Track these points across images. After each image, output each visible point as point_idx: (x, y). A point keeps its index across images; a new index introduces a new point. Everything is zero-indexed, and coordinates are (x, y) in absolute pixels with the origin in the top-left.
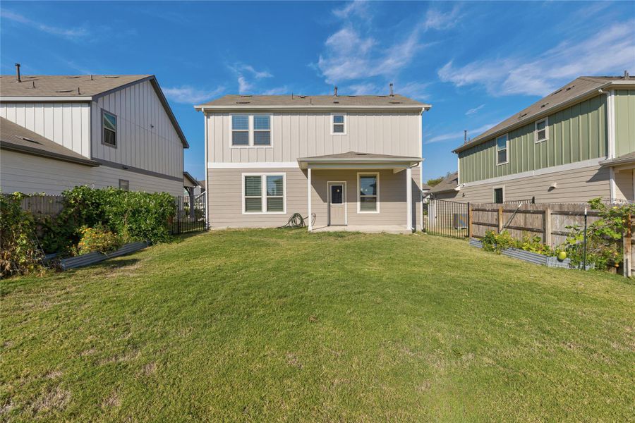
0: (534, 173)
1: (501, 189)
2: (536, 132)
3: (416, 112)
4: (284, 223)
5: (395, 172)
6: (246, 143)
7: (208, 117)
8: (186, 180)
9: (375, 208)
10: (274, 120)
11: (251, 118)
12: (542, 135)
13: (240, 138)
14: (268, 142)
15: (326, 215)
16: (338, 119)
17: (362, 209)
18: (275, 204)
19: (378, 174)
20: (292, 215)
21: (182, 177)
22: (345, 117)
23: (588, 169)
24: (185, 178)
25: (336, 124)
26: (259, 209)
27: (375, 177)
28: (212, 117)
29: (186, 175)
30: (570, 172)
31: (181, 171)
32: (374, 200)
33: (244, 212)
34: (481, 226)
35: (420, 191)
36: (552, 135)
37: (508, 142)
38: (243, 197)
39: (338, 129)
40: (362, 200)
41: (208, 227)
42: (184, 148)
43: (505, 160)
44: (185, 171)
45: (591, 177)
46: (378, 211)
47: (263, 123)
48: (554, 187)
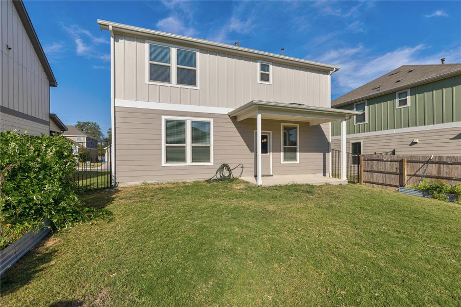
0: (395, 131)
1: (359, 144)
2: (397, 100)
3: (325, 71)
4: (212, 175)
5: (311, 124)
6: (168, 80)
7: (116, 40)
8: (52, 124)
9: (295, 159)
10: (201, 58)
11: (174, 52)
12: (404, 102)
13: (159, 73)
14: (193, 83)
15: (253, 165)
16: (264, 68)
17: (285, 159)
18: (201, 154)
19: (298, 125)
20: (219, 166)
21: (48, 119)
22: (271, 66)
23: (452, 129)
24: (51, 121)
25: (262, 72)
26: (183, 159)
27: (295, 128)
28: (121, 41)
29: (53, 118)
30: (432, 131)
31: (47, 112)
32: (295, 150)
33: (164, 163)
34: (387, 175)
35: (329, 143)
36: (415, 103)
37: (366, 107)
38: (163, 145)
39: (265, 77)
40: (285, 150)
41: (116, 183)
42: (51, 85)
43: (364, 121)
44: (51, 112)
45: (455, 135)
46: (298, 162)
47: (187, 59)
48: (416, 143)
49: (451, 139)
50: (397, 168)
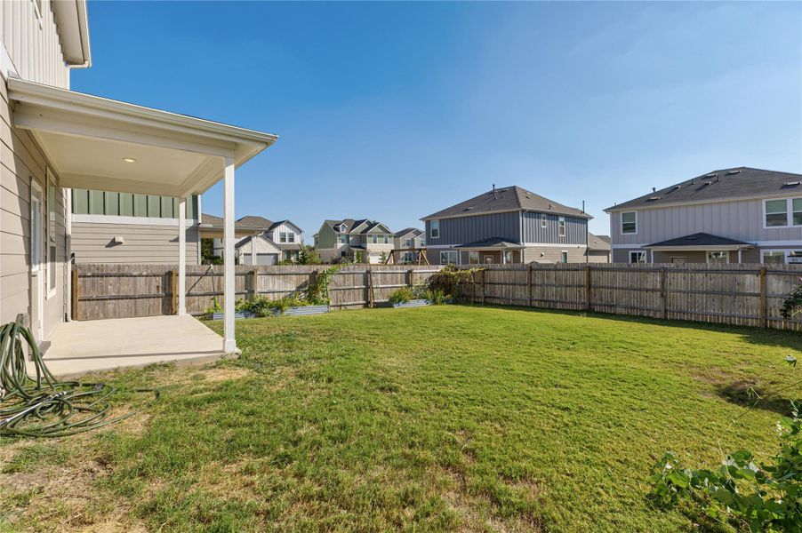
48: (121, 243)
49: (171, 241)
50: (158, 287)
